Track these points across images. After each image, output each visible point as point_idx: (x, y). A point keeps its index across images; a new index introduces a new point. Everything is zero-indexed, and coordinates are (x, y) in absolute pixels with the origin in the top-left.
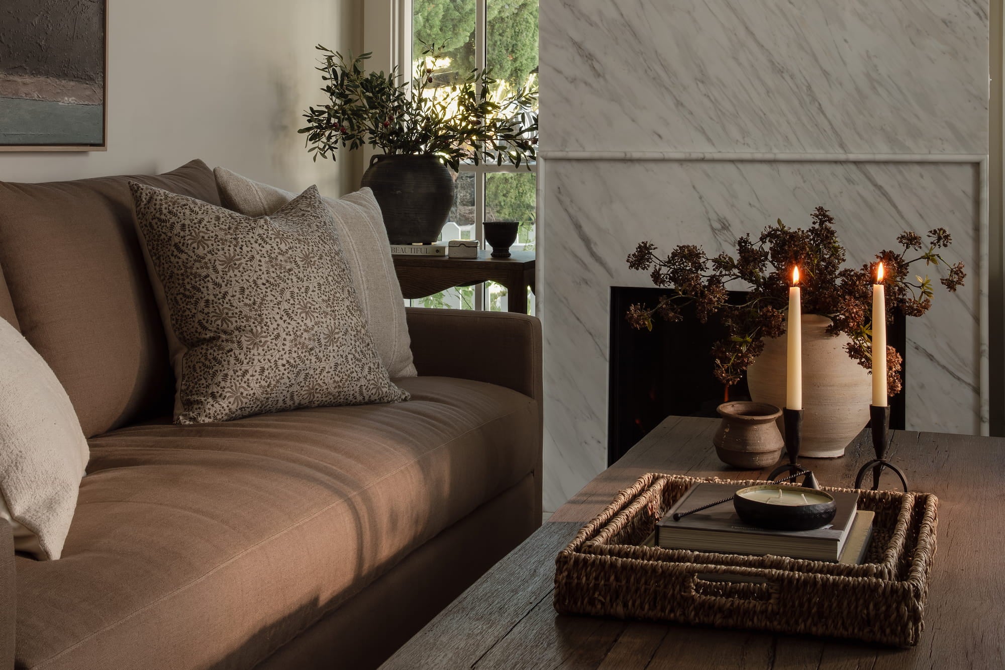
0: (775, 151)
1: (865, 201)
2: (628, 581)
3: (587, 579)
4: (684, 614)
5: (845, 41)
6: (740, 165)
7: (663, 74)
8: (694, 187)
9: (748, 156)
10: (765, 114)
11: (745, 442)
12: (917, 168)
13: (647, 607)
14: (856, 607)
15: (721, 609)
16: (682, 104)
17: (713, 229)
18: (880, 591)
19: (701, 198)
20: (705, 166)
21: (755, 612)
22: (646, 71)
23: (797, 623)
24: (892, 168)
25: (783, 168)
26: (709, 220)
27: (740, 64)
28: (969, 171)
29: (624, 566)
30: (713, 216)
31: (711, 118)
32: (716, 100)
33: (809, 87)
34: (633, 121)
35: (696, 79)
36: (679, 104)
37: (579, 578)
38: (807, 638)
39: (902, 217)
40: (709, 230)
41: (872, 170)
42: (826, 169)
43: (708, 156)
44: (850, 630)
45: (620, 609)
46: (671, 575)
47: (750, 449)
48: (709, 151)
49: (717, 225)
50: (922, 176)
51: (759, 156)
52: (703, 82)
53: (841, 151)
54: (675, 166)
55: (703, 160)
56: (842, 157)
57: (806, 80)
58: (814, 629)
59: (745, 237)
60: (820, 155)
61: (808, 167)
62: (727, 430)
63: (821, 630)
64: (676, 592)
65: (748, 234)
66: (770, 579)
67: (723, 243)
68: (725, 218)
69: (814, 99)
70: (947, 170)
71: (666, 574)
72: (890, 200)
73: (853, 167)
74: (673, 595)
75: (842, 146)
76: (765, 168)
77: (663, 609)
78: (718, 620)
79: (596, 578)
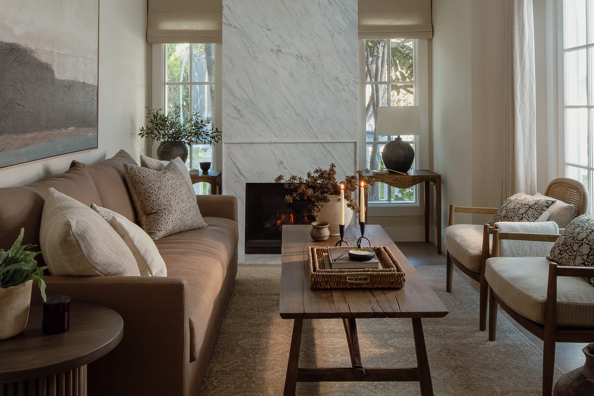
0: (297, 140)
1: (324, 154)
2: (330, 279)
3: (320, 279)
4: (345, 286)
5: (318, 106)
6: (286, 144)
7: (262, 116)
8: (272, 151)
9: (289, 141)
10: (293, 128)
11: (321, 234)
12: (338, 144)
13: (335, 285)
14: (390, 280)
15: (355, 284)
16: (268, 125)
17: (278, 164)
18: (396, 275)
19: (274, 154)
20: (275, 145)
21: (364, 284)
22: (257, 115)
23: (375, 285)
24: (331, 144)
25: (299, 145)
26: (277, 161)
27: (286, 113)
28: (353, 144)
29: (329, 275)
30: (278, 160)
31: (277, 130)
32: (279, 124)
33: (307, 120)
34: (253, 131)
35: (273, 118)
36: (267, 125)
37: (317, 279)
38: (378, 289)
39: (334, 159)
41: (325, 144)
42: (312, 145)
43: (277, 142)
44: (388, 286)
45: (328, 287)
46: (342, 276)
47: (322, 235)
48: (277, 140)
49: (279, 163)
50: (340, 146)
51: (292, 141)
52: (275, 119)
53: (317, 139)
54: (266, 145)
55: (275, 143)
56: (317, 141)
57: (306, 118)
58: (379, 286)
60: (311, 141)
61: (307, 144)
62: (315, 231)
63: (381, 286)
64: (343, 280)
65: (310, 171)
66: (368, 275)
67: (281, 168)
68: (282, 160)
69: (309, 124)
70: (347, 144)
71: (341, 276)
72: (331, 154)
73: (320, 144)
74: (343, 282)
75: (317, 138)
76: (294, 145)
77: (340, 286)
78: (355, 286)
79: (322, 279)
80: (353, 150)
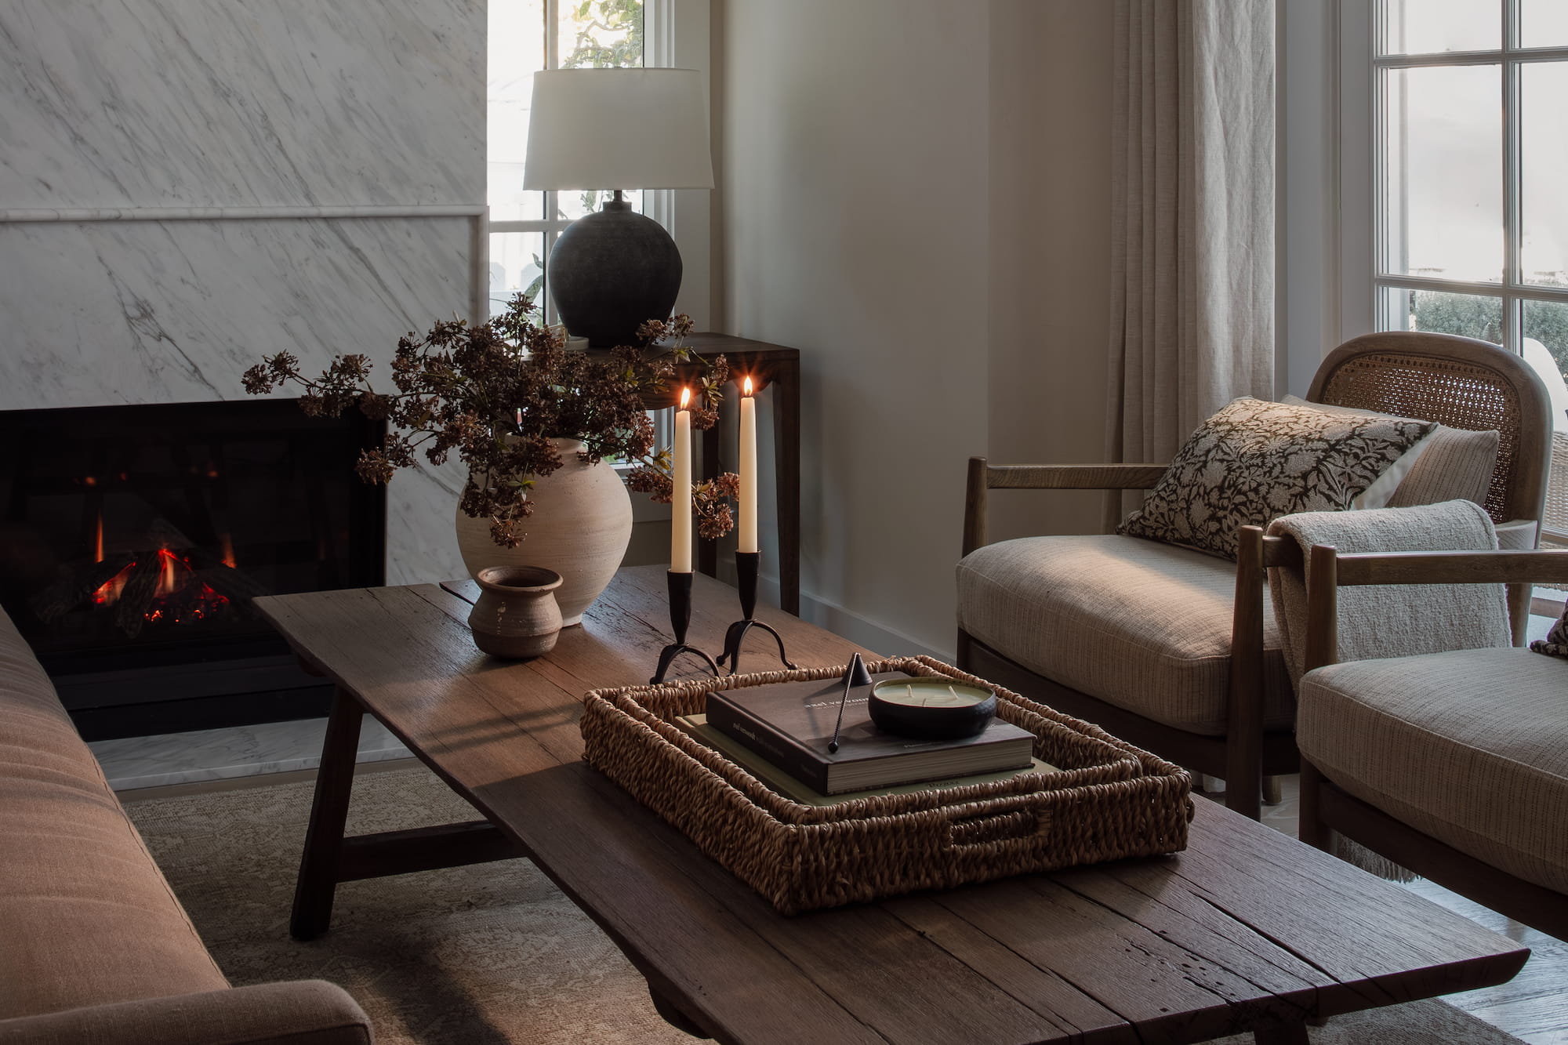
0: (219, 204)
1: (337, 269)
5: (313, 55)
6: (169, 227)
7: (54, 97)
8: (100, 259)
9: (184, 213)
10: (203, 154)
12: (404, 224)
16: (82, 140)
17: (129, 318)
19: (110, 274)
20: (118, 229)
22: (26, 90)
24: (373, 225)
25: (229, 229)
26: (123, 305)
27: (168, 83)
28: (465, 226)
30: (128, 299)
31: (125, 160)
32: (133, 133)
33: (265, 117)
34: (6, 164)
35: (103, 103)
36: (78, 139)
39: (385, 289)
40: (122, 319)
41: (347, 228)
42: (288, 229)
43: (126, 214)
48: (124, 207)
49: (134, 312)
50: (409, 235)
51: (199, 212)
52: (113, 108)
53: (308, 204)
54: (72, 230)
55: (118, 220)
56: (313, 212)
57: (261, 108)
59: (405, 335)
60: (283, 211)
61: (264, 225)
67: (142, 336)
68: (146, 301)
69: (271, 133)
70: (440, 225)
72: (370, 268)
73: (322, 225)
75: (308, 196)
76: (204, 228)
80: (466, 249)
